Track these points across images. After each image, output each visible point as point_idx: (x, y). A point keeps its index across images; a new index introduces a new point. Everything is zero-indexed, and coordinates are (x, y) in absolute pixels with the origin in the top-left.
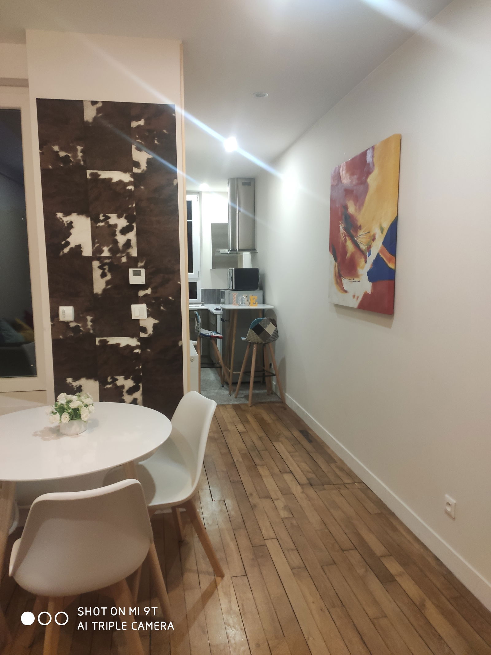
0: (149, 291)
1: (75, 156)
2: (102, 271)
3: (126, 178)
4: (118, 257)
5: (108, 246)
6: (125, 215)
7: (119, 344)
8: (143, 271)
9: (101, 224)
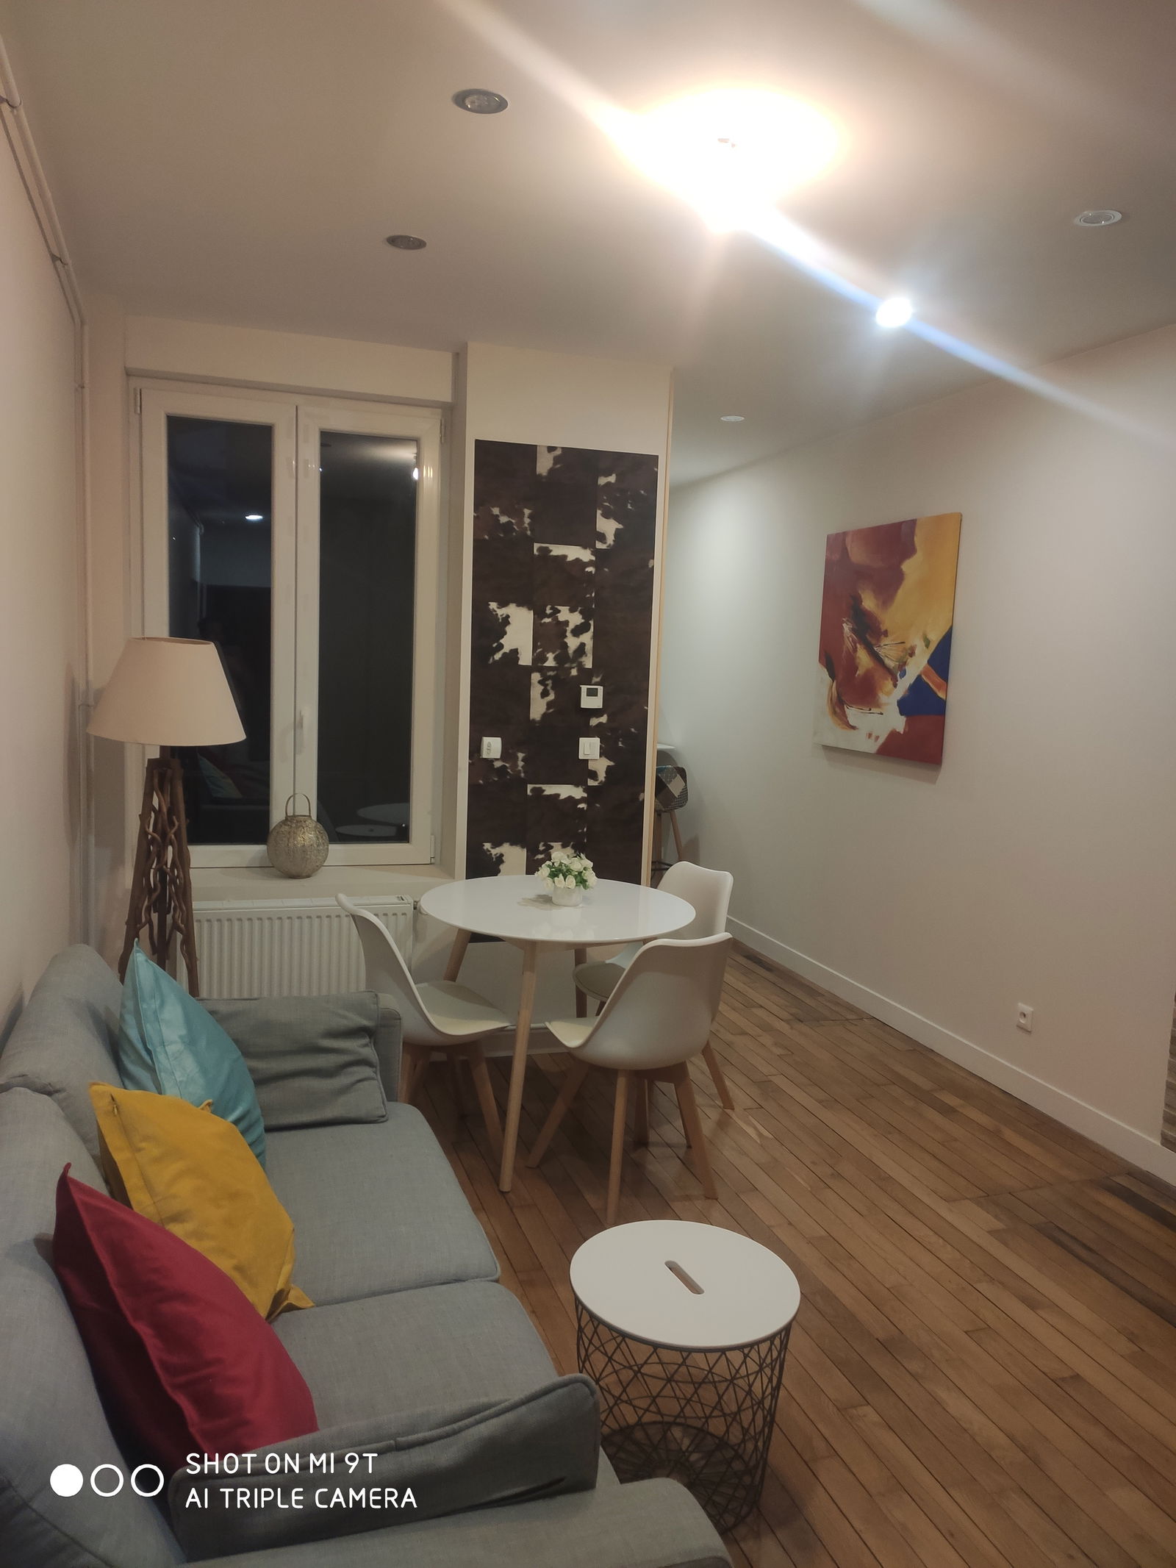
0: (604, 719)
1: (521, 522)
2: (542, 688)
3: (586, 556)
4: (567, 667)
5: (553, 653)
6: (580, 608)
7: (558, 795)
8: (600, 689)
9: (547, 620)
